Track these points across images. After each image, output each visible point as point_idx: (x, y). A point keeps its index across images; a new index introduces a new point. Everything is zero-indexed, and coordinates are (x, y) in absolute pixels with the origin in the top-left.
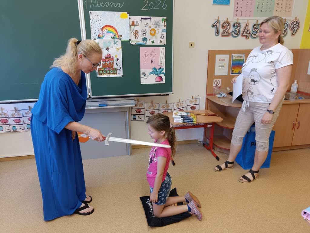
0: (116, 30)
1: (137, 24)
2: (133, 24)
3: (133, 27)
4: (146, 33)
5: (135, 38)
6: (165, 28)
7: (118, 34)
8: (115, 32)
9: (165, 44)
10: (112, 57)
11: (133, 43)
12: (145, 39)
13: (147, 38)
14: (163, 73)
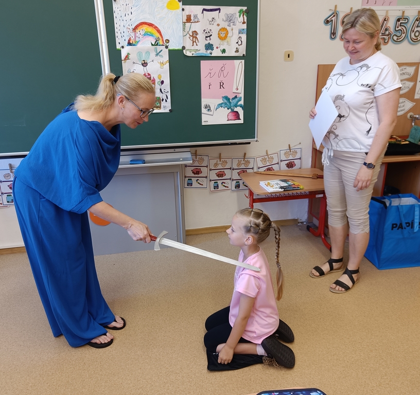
0: (159, 31)
1: (196, 20)
2: (189, 19)
3: (188, 25)
4: (211, 35)
5: (193, 45)
6: (245, 26)
7: (162, 37)
8: (157, 35)
9: (244, 55)
10: (152, 78)
11: (189, 54)
12: (209, 47)
13: (212, 45)
14: (241, 106)
